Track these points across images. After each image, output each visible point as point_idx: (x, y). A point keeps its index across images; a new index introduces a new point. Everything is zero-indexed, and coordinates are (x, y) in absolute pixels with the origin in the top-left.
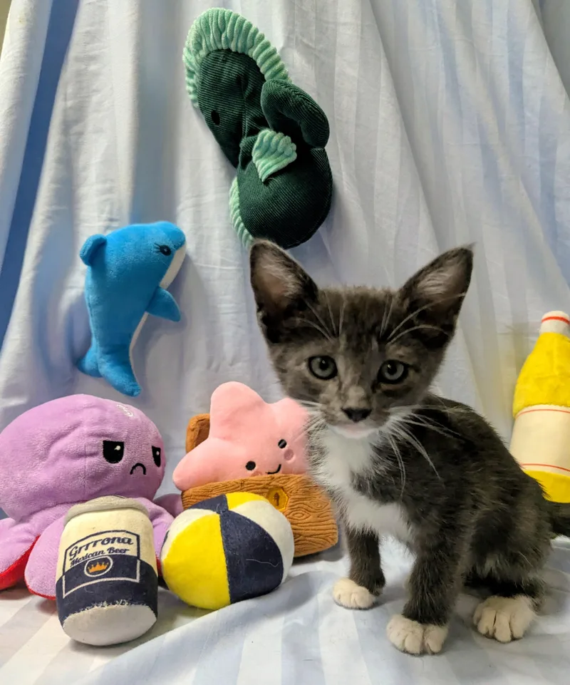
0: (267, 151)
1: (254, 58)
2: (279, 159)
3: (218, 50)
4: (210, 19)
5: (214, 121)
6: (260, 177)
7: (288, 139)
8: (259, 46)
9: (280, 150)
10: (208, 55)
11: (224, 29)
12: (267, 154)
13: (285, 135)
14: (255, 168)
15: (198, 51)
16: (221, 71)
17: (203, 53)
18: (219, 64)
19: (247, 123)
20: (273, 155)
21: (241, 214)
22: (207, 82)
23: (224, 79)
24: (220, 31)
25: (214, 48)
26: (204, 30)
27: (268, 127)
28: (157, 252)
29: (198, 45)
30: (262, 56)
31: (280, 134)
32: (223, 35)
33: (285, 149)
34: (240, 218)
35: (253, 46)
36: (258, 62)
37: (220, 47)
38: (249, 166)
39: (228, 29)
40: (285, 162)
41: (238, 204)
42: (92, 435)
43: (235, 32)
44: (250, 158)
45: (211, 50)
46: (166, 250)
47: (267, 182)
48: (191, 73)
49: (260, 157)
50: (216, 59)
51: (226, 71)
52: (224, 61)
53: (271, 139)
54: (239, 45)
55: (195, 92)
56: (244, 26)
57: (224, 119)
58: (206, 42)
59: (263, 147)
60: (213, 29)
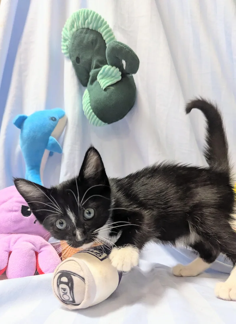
0: (105, 76)
1: (101, 32)
2: (112, 79)
3: (83, 28)
4: (80, 13)
5: (77, 62)
6: (102, 87)
7: (118, 69)
8: (105, 26)
9: (113, 75)
10: (77, 31)
11: (87, 18)
12: (105, 77)
13: (116, 68)
14: (98, 84)
15: (71, 29)
16: (84, 38)
17: (74, 30)
18: (83, 35)
19: (94, 63)
20: (109, 77)
21: (91, 105)
22: (75, 43)
23: (85, 41)
24: (85, 19)
25: (81, 27)
26: (76, 19)
27: (107, 64)
28: (50, 120)
29: (72, 26)
30: (105, 31)
31: (114, 67)
32: (87, 21)
33: (116, 74)
34: (90, 107)
35: (101, 26)
36: (103, 34)
37: (84, 27)
38: (95, 83)
39: (90, 18)
40: (115, 81)
41: (89, 101)
42: (17, 202)
43: (93, 19)
44: (96, 79)
45: (79, 28)
46: (54, 119)
47: (105, 90)
48: (66, 40)
49: (102, 78)
50: (81, 32)
51: (86, 38)
52: (86, 33)
53: (109, 69)
54: (95, 26)
55: (67, 49)
56: (98, 17)
57: (82, 61)
58: (77, 24)
59: (104, 74)
60: (81, 18)
